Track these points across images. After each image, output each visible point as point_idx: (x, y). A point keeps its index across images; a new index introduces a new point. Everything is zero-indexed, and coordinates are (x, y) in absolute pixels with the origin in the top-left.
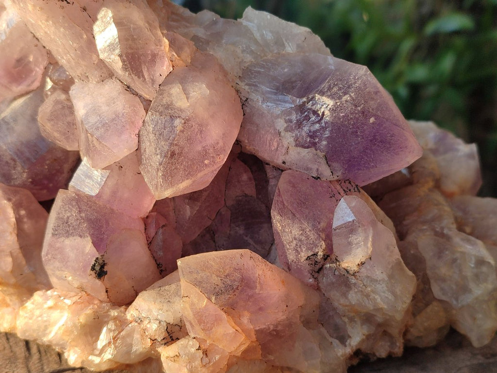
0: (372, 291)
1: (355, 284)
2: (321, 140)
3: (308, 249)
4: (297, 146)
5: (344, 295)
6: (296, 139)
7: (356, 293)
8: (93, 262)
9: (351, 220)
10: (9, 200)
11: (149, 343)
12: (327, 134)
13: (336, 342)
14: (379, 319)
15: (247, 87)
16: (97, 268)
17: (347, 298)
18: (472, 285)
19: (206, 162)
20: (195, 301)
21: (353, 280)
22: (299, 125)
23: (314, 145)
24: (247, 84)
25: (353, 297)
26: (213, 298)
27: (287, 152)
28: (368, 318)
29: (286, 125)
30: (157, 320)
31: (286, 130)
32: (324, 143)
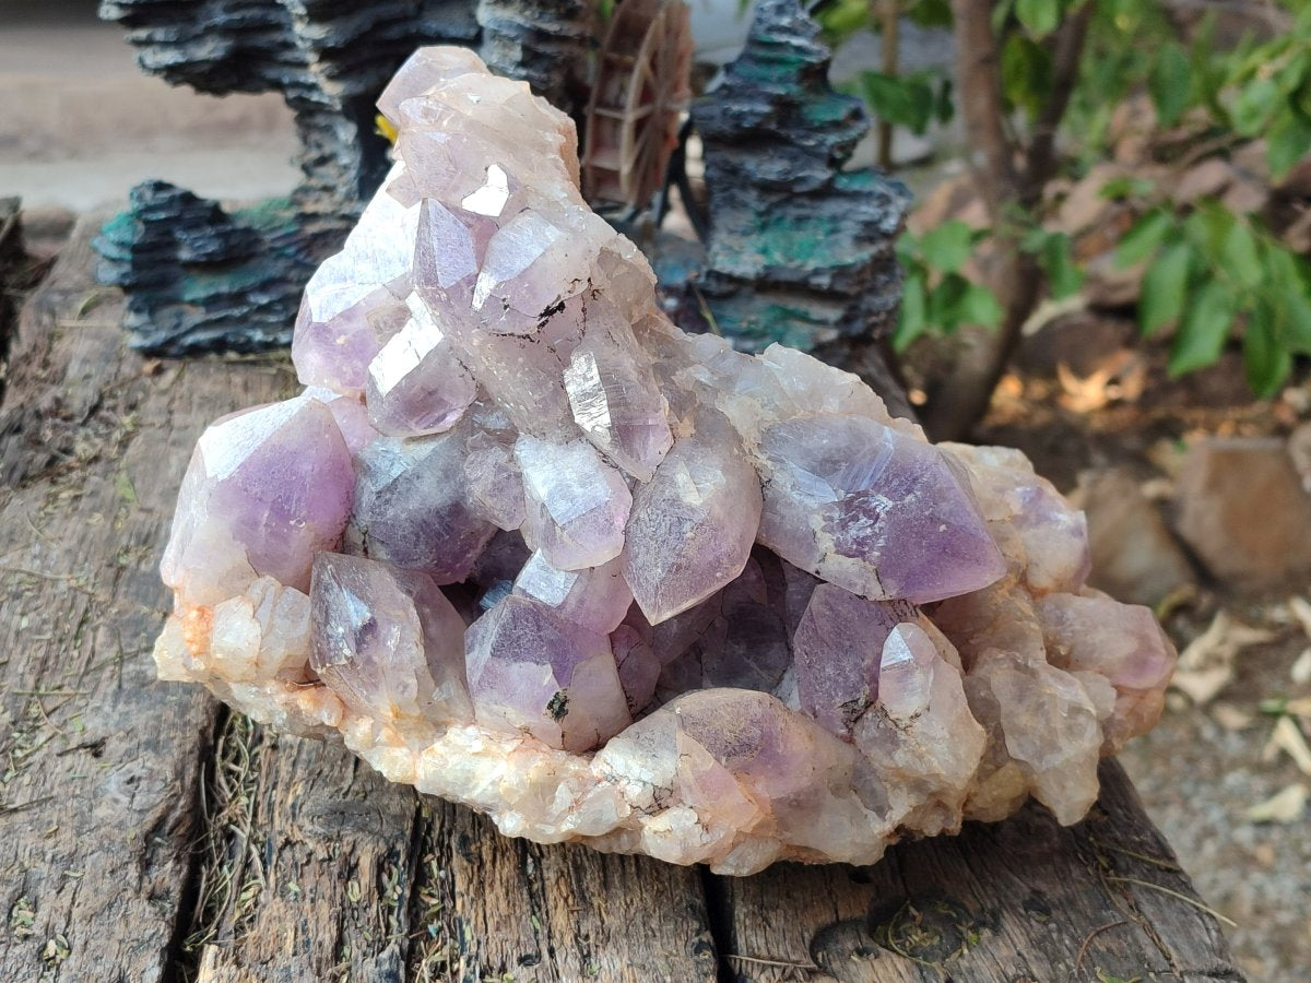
0: (927, 751)
1: (905, 741)
2: (872, 549)
3: (845, 693)
4: (837, 552)
5: (889, 754)
6: (838, 544)
7: (905, 753)
8: (552, 698)
9: (906, 658)
10: (409, 592)
11: (628, 811)
12: (881, 543)
13: (872, 815)
14: (934, 787)
15: (769, 463)
16: (556, 706)
17: (892, 759)
18: (1062, 742)
19: (718, 575)
20: (698, 761)
21: (902, 736)
22: (844, 526)
23: (862, 554)
24: (768, 459)
25: (901, 758)
26: (724, 760)
27: (823, 560)
28: (918, 785)
29: (824, 524)
30: (639, 780)
31: (824, 529)
32: (877, 554)
